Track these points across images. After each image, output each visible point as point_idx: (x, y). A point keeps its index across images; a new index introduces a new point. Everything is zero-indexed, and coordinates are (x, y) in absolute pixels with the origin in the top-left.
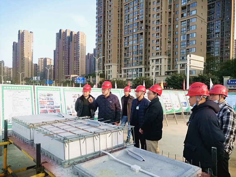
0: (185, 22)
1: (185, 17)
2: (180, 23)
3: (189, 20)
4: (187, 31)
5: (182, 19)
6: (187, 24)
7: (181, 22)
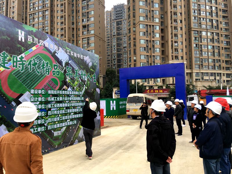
0: (85, 39)
1: (86, 35)
2: (81, 40)
3: (89, 37)
4: (88, 47)
5: (83, 36)
6: (87, 41)
7: (83, 39)
